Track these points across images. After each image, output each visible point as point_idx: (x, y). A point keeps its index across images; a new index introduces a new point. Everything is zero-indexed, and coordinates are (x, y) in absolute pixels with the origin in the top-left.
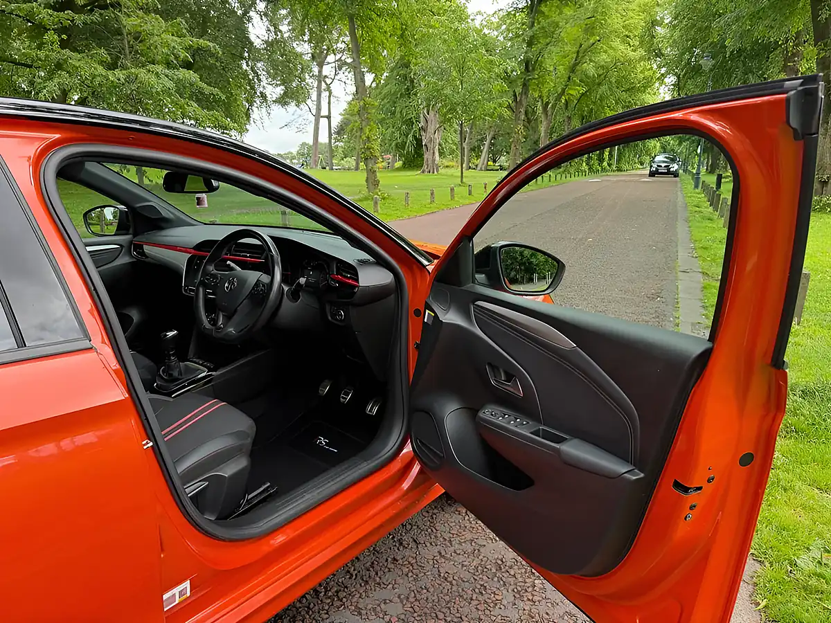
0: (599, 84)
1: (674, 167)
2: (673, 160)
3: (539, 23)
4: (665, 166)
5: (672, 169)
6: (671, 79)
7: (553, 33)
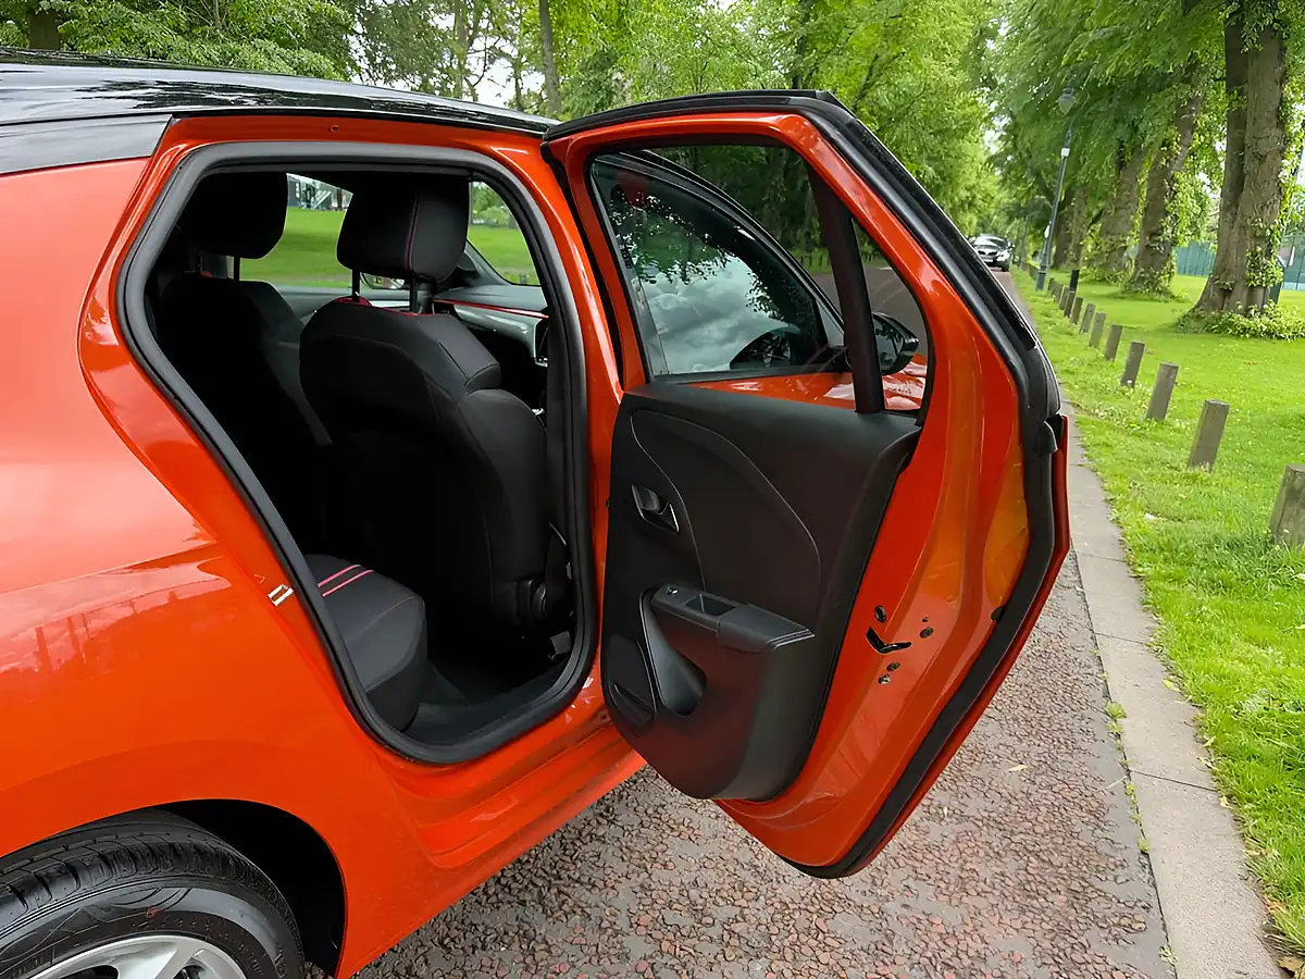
0: (898, 120)
1: (1004, 256)
2: (1002, 245)
3: (816, 18)
4: (990, 254)
5: (999, 259)
6: (1003, 121)
7: (838, 35)
